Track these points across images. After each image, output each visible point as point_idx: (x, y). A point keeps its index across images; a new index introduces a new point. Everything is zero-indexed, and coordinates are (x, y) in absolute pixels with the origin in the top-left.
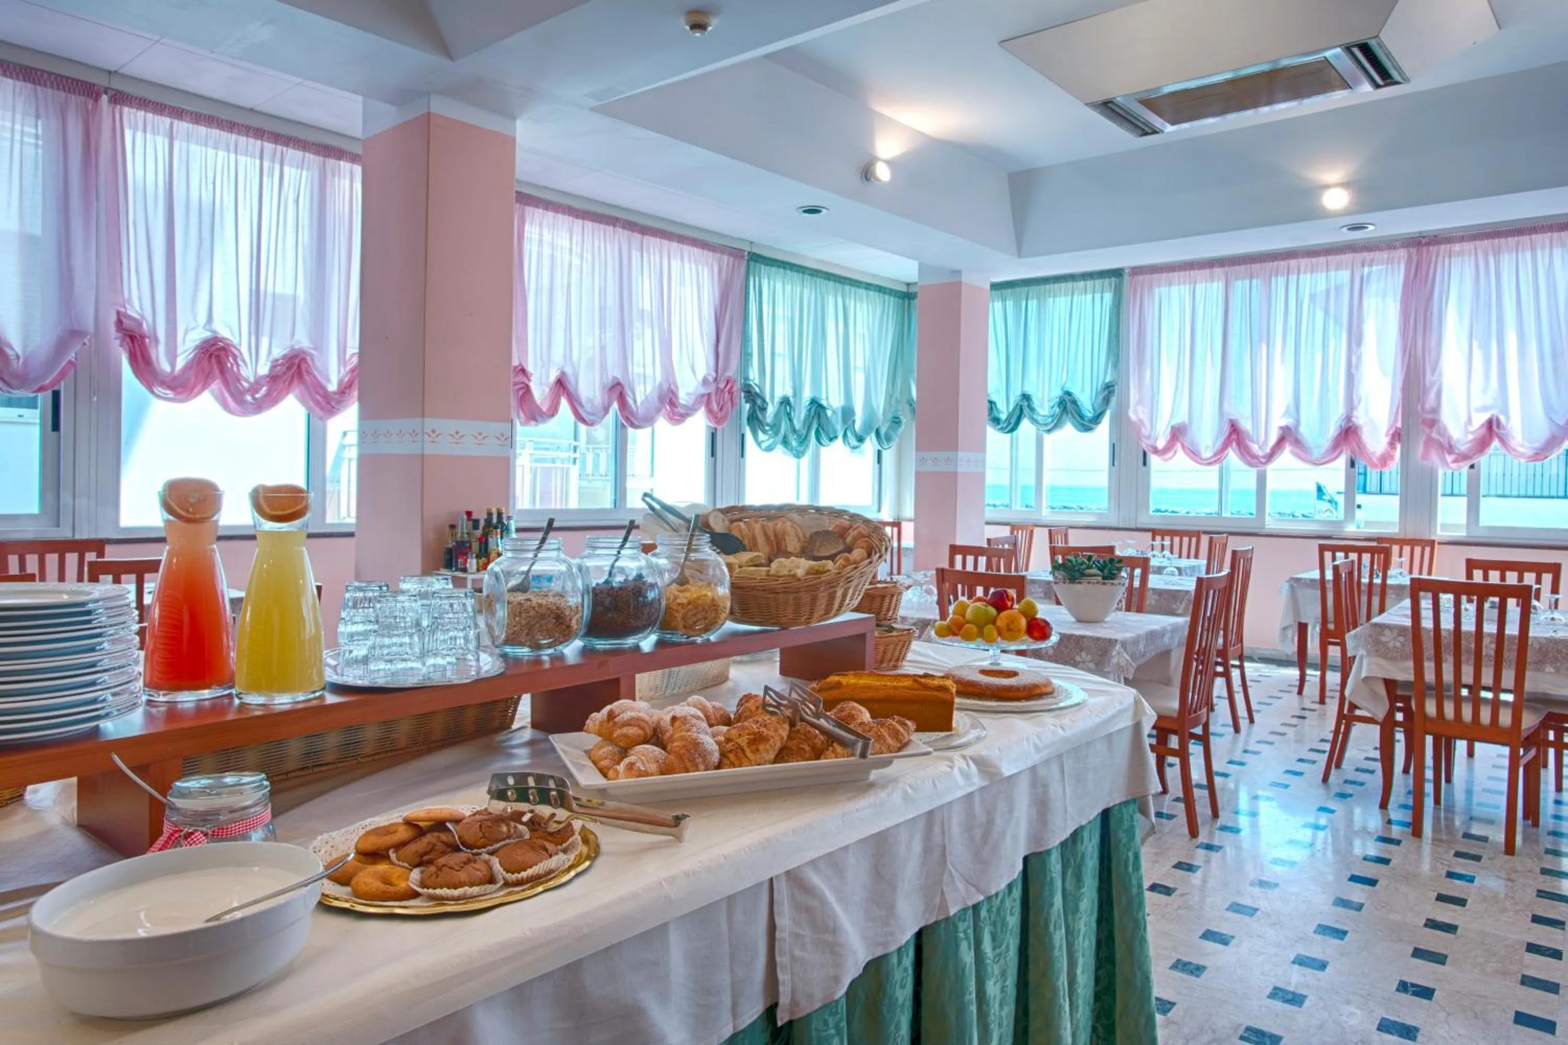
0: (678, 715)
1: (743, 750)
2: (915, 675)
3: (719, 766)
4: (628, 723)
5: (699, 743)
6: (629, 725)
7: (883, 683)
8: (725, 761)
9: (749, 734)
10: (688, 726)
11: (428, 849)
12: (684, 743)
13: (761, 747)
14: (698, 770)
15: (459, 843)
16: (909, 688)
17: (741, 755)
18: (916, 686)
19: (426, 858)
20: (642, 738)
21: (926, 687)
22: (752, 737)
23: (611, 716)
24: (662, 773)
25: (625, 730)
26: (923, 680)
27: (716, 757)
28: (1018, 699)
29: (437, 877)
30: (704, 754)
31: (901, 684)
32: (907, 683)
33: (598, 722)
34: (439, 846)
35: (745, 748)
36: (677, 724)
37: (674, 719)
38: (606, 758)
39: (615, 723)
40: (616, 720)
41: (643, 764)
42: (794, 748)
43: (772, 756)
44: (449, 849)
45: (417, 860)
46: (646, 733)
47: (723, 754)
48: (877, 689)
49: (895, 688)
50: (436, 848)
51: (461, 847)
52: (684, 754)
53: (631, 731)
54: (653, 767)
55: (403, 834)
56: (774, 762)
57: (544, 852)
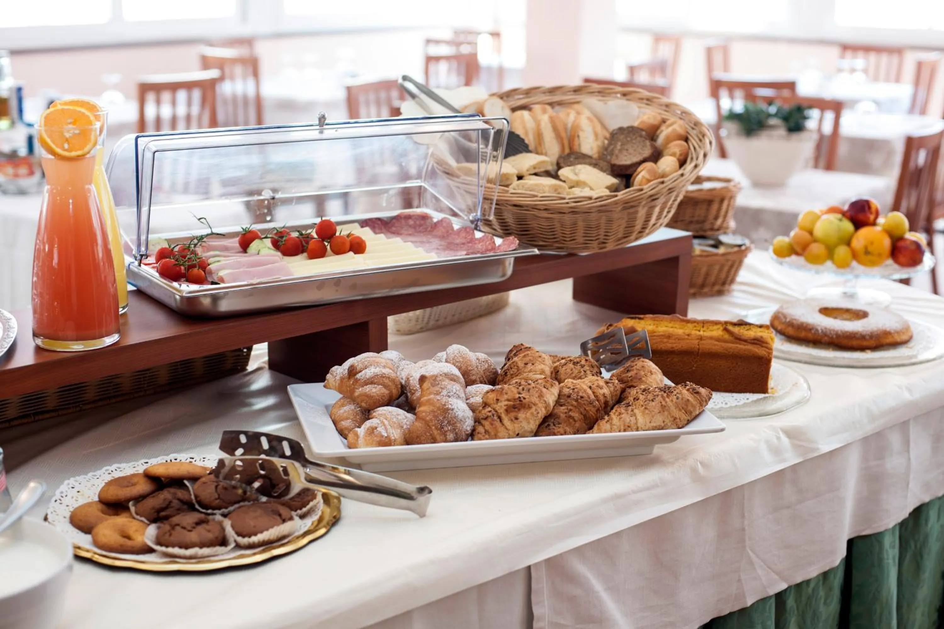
0: (427, 374)
1: (500, 418)
2: (726, 323)
3: (472, 435)
4: (370, 381)
5: (448, 409)
6: (372, 383)
7: (687, 332)
8: (480, 429)
9: (508, 400)
10: (437, 388)
11: (164, 506)
12: (432, 408)
13: (521, 415)
14: (446, 441)
15: (194, 501)
16: (718, 340)
17: (498, 423)
18: (727, 336)
19: (163, 514)
20: (386, 399)
21: (738, 339)
22: (511, 403)
23: (352, 372)
24: (408, 442)
25: (368, 389)
26: (736, 330)
27: (468, 425)
28: (862, 349)
29: (170, 535)
30: (453, 422)
31: (708, 334)
32: (717, 332)
33: (338, 378)
34: (175, 503)
35: (503, 416)
36: (426, 385)
37: (423, 379)
38: (347, 419)
39: (357, 381)
40: (358, 376)
41: (386, 429)
42: (563, 416)
43: (533, 425)
44: (185, 507)
45: (155, 515)
46: (391, 392)
47: (477, 421)
48: (679, 338)
49: (701, 338)
50: (172, 505)
51: (197, 506)
52: (431, 420)
53: (374, 390)
54: (396, 434)
55: (143, 487)
56: (536, 435)
57: (278, 518)
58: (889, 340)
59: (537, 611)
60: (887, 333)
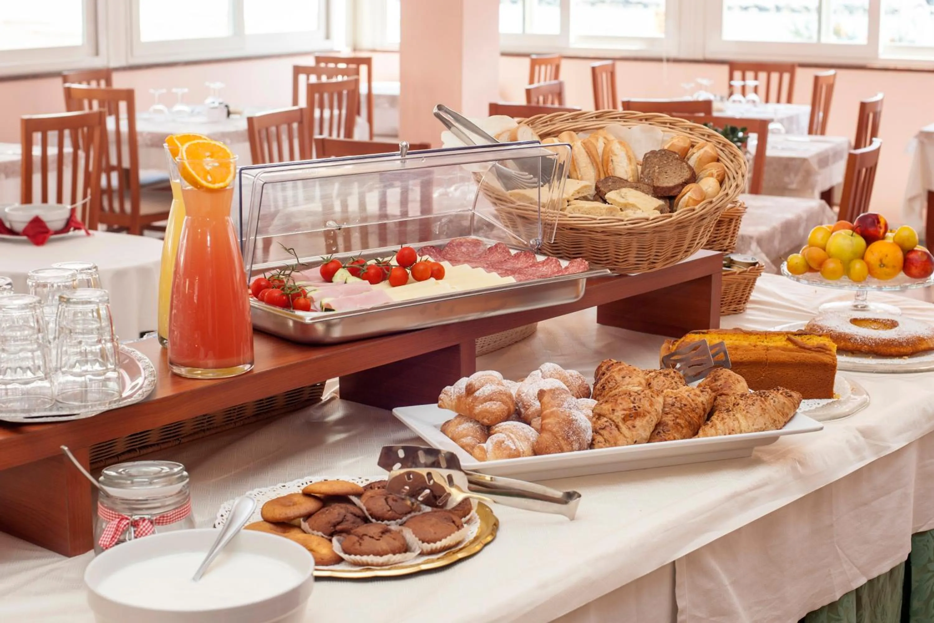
0: (545, 389)
1: (617, 427)
2: (787, 333)
3: (591, 446)
4: (489, 399)
5: (572, 420)
6: (491, 400)
7: (753, 343)
8: (599, 438)
10: (557, 402)
11: (339, 519)
12: (557, 419)
13: (638, 423)
14: (572, 450)
15: (367, 515)
16: (784, 349)
17: (615, 432)
18: (791, 346)
19: (340, 527)
20: (506, 414)
21: (803, 348)
22: (628, 412)
23: (470, 390)
24: (535, 452)
25: (488, 405)
26: (797, 339)
27: (589, 435)
28: (900, 355)
29: (360, 544)
30: (577, 432)
31: (771, 344)
32: (781, 342)
33: (454, 397)
34: (350, 517)
35: (621, 424)
36: (546, 399)
37: (541, 394)
38: (467, 436)
39: (476, 398)
40: (477, 394)
41: (514, 442)
42: (671, 423)
43: (647, 434)
44: (359, 520)
45: (331, 530)
46: (509, 409)
47: (595, 431)
48: (746, 350)
49: (767, 349)
50: (347, 518)
51: (371, 518)
52: (558, 431)
53: (494, 407)
54: (524, 446)
55: (310, 505)
56: (649, 441)
57: (452, 524)
58: (924, 346)
59: (681, 604)
60: (921, 340)
